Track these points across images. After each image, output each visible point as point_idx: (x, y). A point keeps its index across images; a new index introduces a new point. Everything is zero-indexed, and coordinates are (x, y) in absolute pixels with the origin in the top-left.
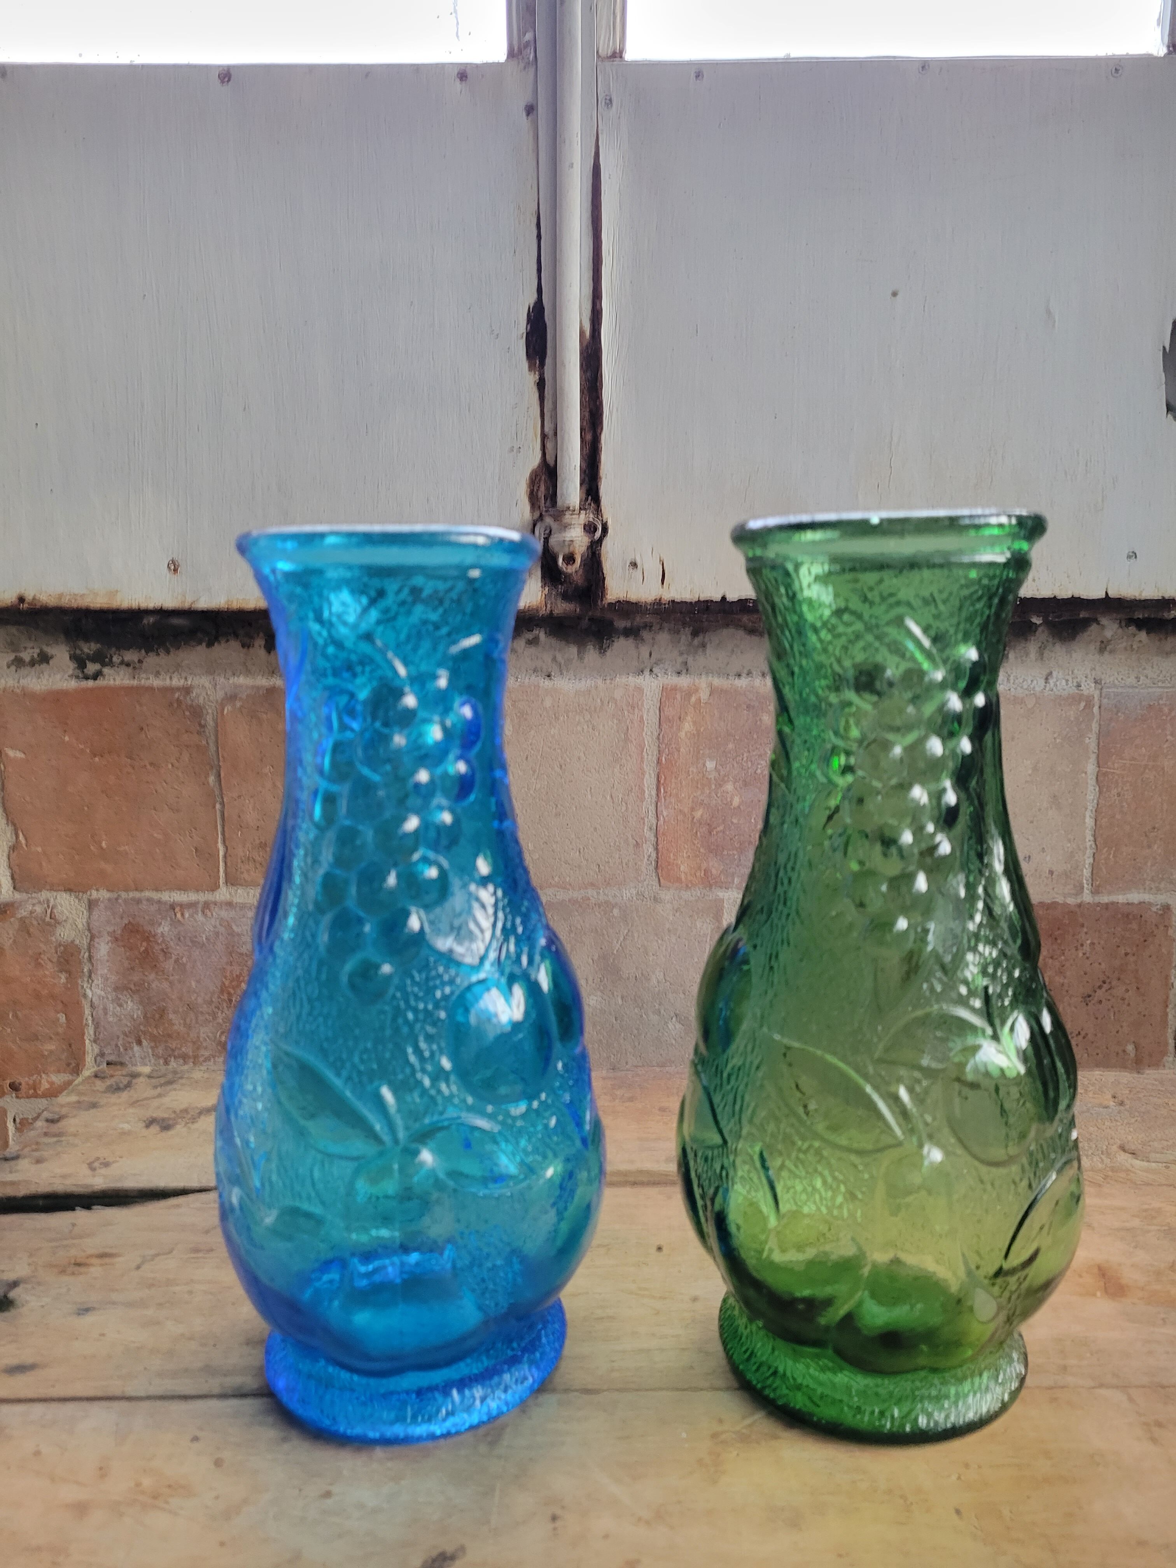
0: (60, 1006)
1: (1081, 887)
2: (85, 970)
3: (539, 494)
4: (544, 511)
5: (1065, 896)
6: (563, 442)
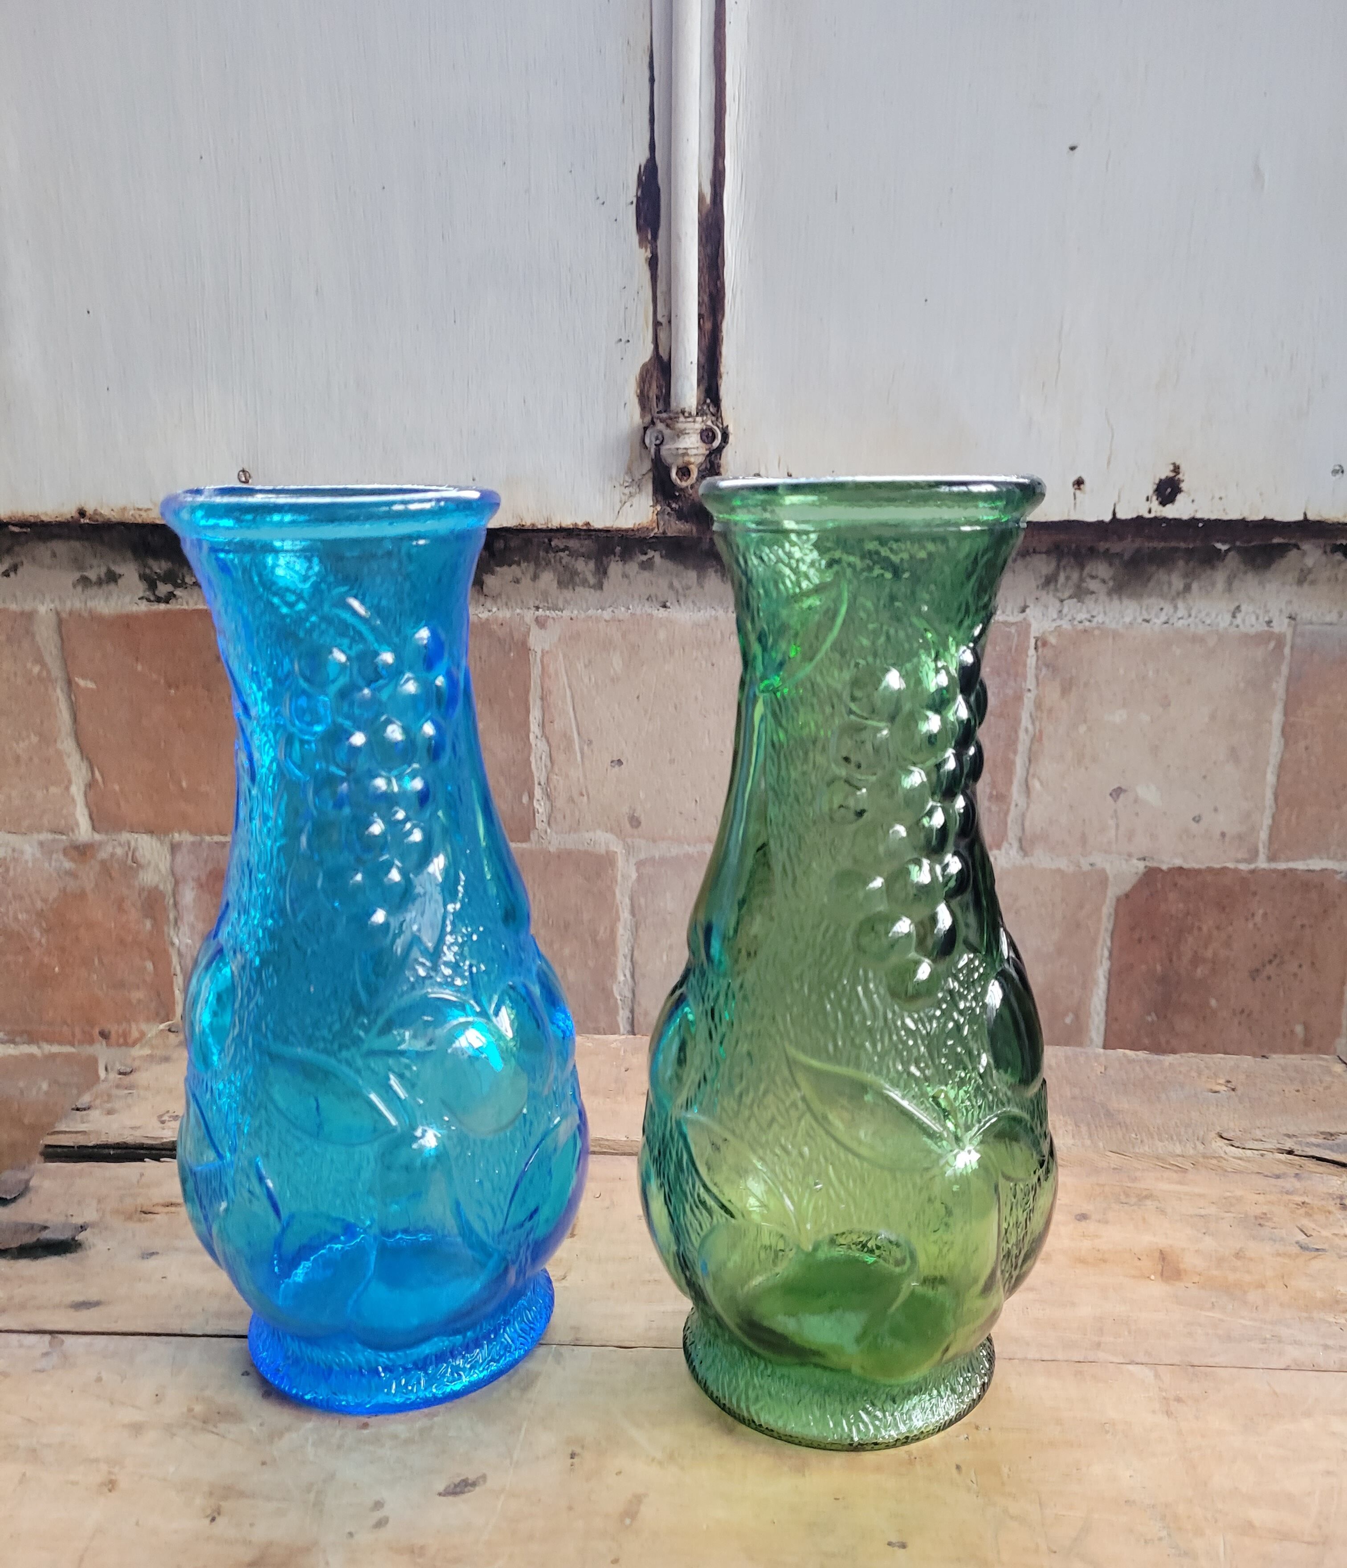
0: (145, 954)
1: (1256, 852)
2: (172, 916)
3: (651, 394)
4: (656, 415)
5: (1238, 861)
6: (677, 333)
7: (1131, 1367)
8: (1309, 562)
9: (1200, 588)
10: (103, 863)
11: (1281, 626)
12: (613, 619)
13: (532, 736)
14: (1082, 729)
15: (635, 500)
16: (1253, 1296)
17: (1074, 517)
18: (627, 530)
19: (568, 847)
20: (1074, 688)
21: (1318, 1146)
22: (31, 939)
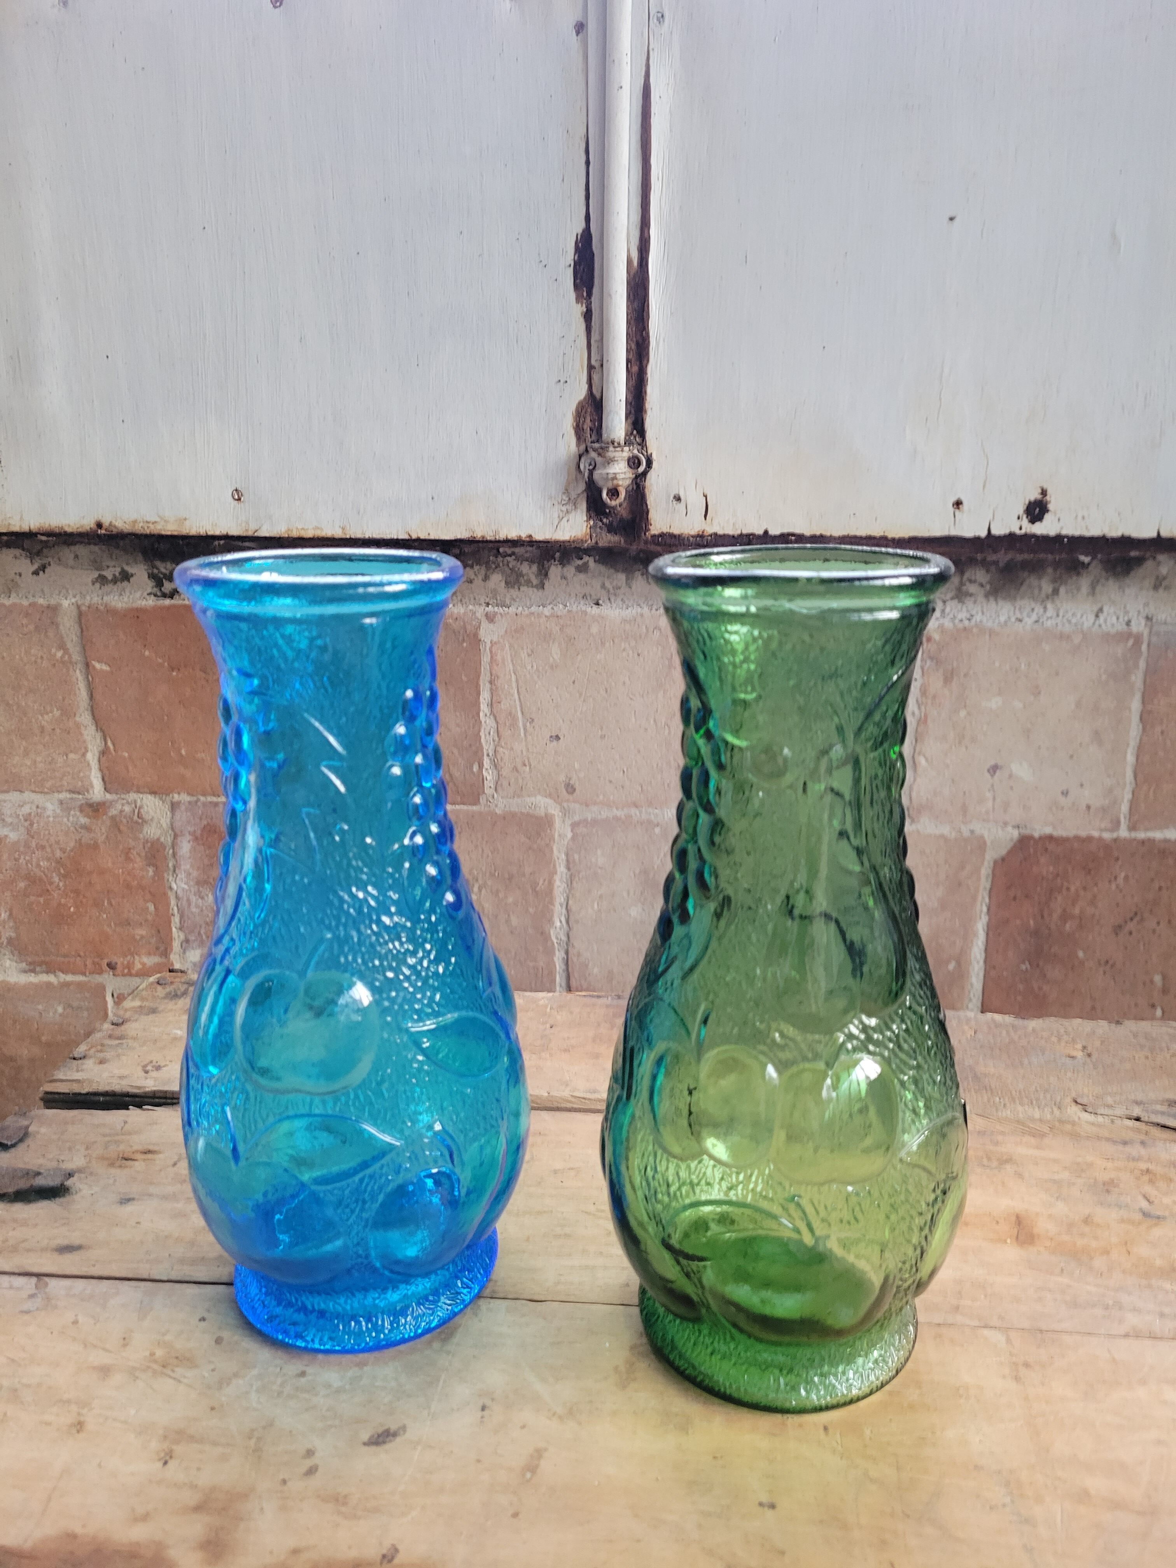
0: (148, 896)
1: (1118, 823)
2: (170, 865)
3: (585, 427)
4: (589, 444)
5: (1101, 830)
6: (608, 375)
7: (986, 1332)
8: (1164, 570)
9: (1067, 592)
10: (113, 818)
11: (1139, 626)
12: (552, 615)
13: (481, 714)
14: (963, 713)
15: (571, 516)
16: (1099, 1263)
17: (954, 532)
18: (564, 542)
19: (512, 809)
20: (955, 679)
21: (1163, 1113)
22: (51, 883)
